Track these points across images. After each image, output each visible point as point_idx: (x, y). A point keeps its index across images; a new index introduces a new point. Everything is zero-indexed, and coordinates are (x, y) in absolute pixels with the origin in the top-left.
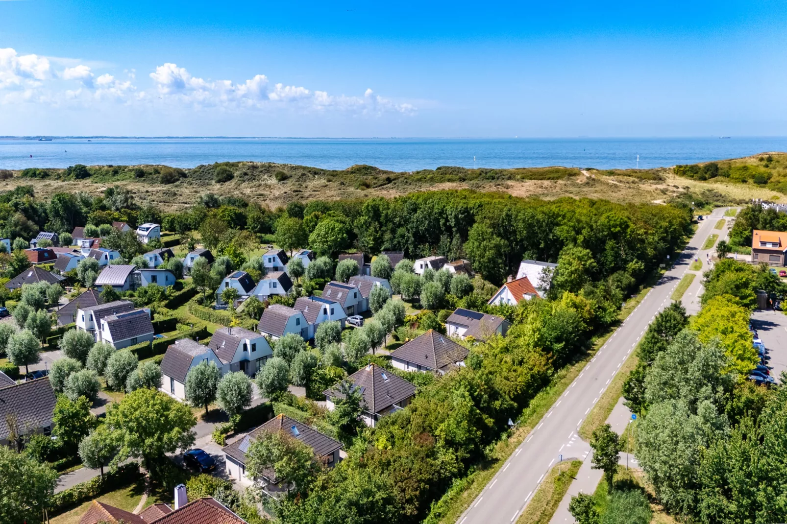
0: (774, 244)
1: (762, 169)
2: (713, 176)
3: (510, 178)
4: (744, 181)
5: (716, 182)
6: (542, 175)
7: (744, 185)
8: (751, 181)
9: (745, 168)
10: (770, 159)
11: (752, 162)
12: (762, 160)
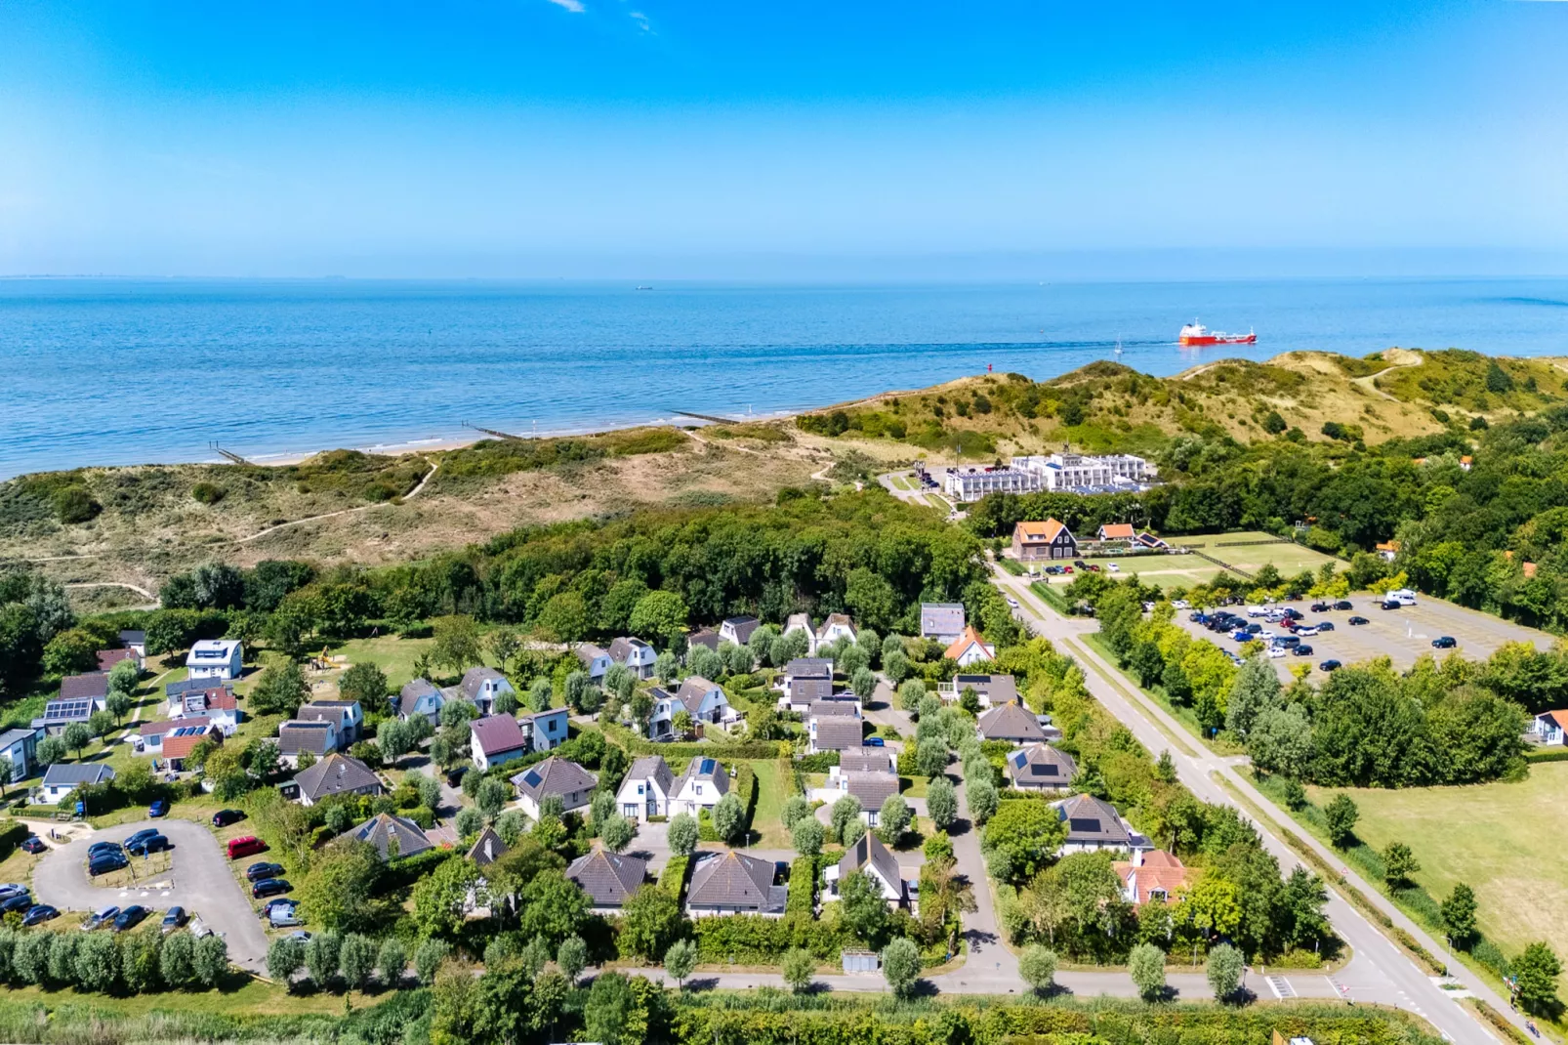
0: (1040, 536)
1: (894, 418)
2: (845, 429)
3: (602, 455)
4: (881, 435)
5: (851, 437)
6: (642, 445)
7: (883, 441)
8: (887, 434)
9: (876, 417)
10: (896, 403)
11: (879, 408)
12: (887, 403)
